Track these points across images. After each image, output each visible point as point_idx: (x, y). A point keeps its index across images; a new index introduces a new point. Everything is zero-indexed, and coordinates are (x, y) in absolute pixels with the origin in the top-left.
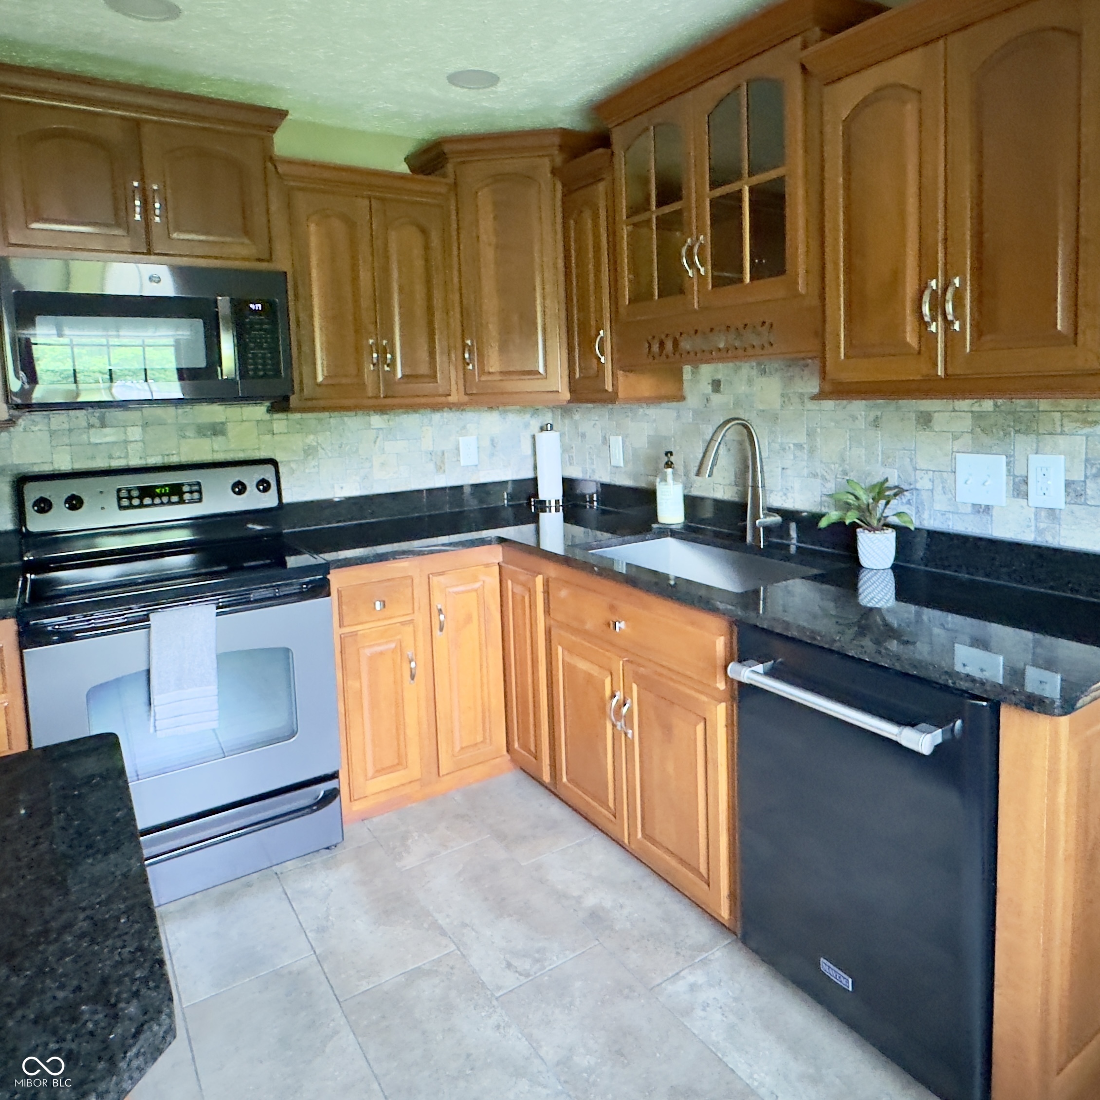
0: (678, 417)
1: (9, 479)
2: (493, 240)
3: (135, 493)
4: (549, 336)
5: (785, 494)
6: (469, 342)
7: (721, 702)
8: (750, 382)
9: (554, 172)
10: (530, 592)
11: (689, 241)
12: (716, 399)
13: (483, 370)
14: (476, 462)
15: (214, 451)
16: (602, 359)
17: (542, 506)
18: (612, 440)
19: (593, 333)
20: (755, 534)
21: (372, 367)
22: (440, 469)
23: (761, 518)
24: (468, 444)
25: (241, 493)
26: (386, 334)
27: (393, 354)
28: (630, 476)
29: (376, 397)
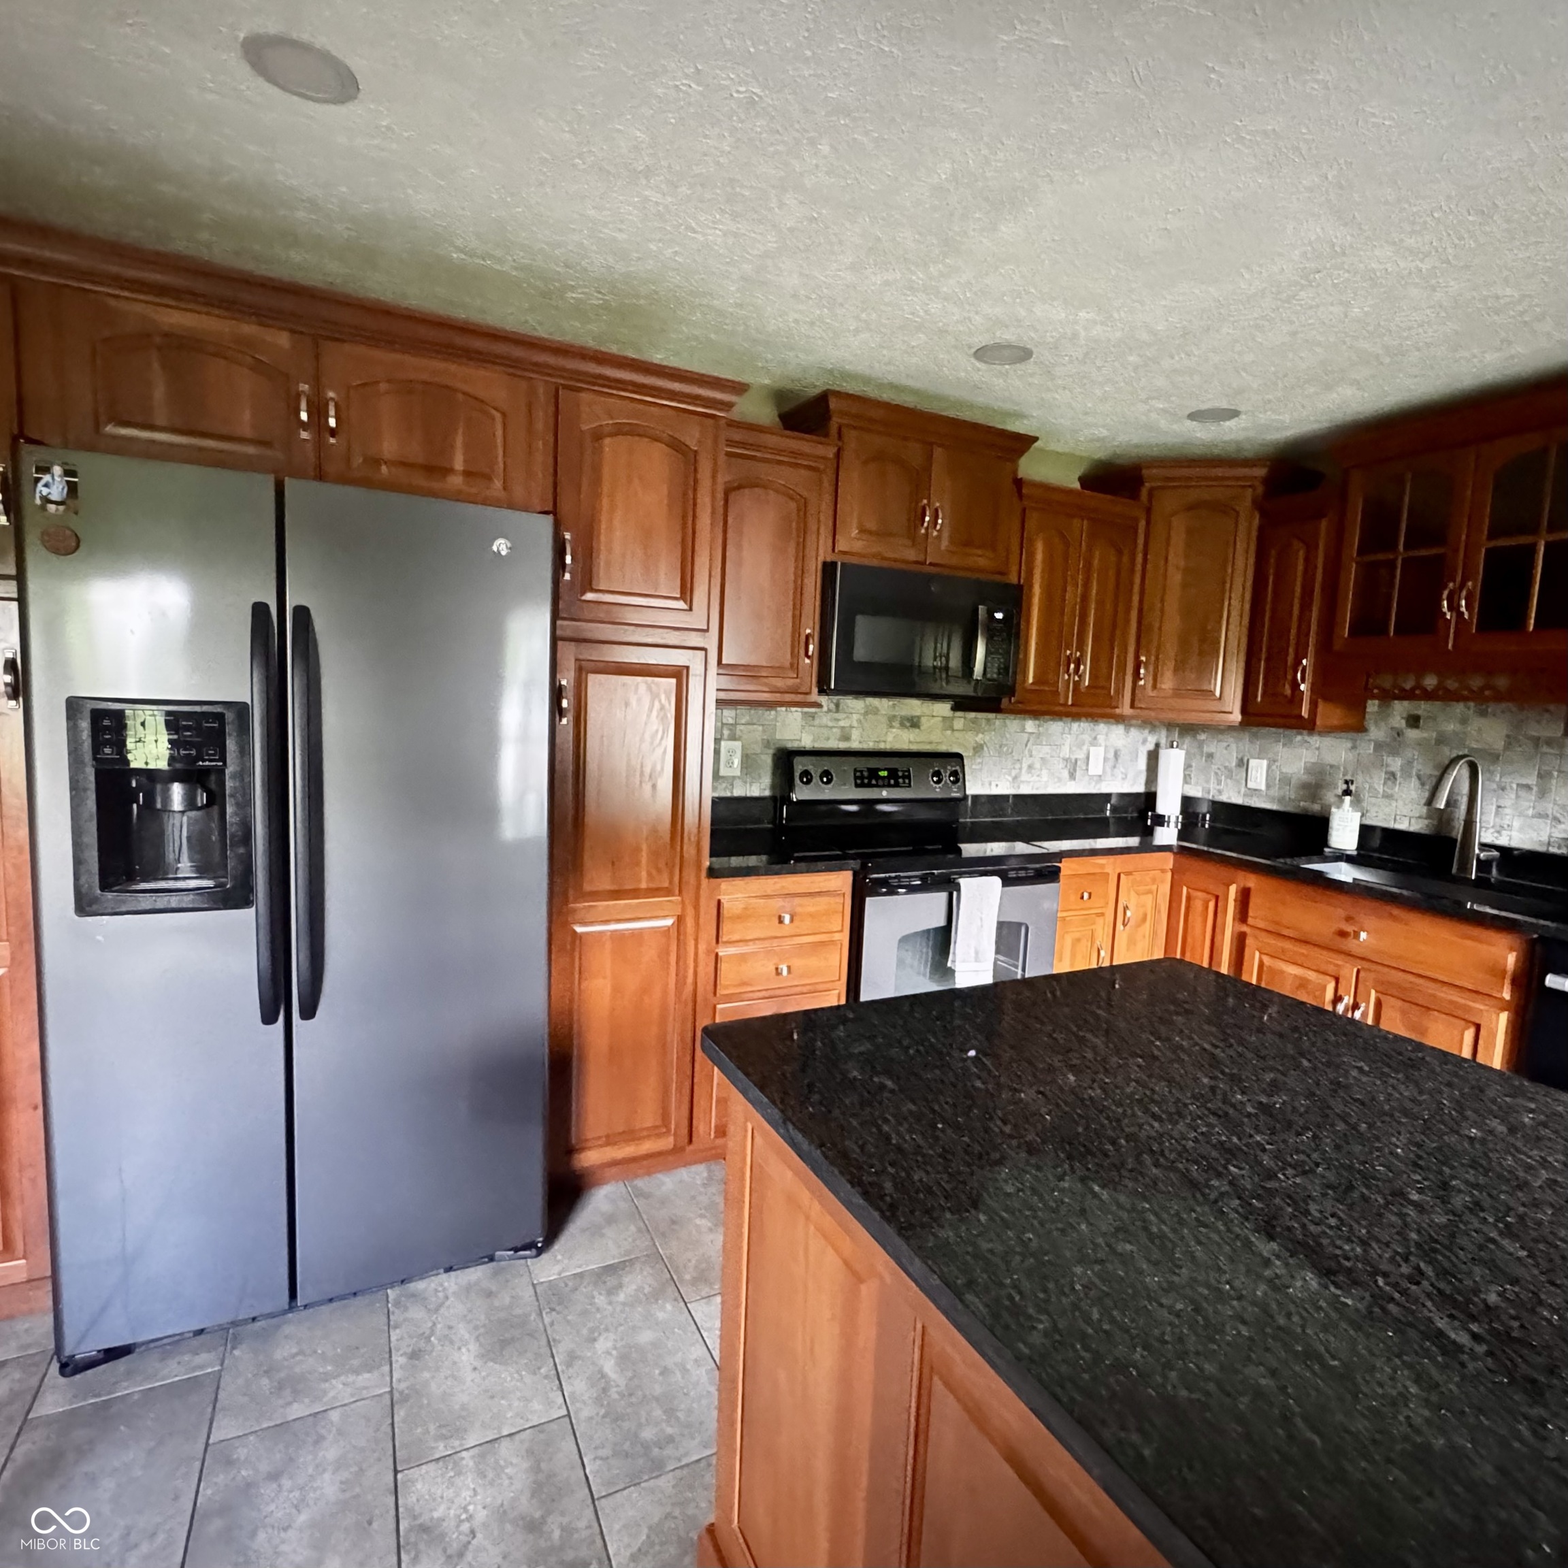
0: (1354, 747)
1: (771, 752)
2: (1182, 564)
3: (866, 774)
4: (1228, 659)
5: (1498, 832)
6: (1143, 658)
7: (1503, 1010)
8: (1464, 721)
9: (1254, 502)
10: (1217, 898)
11: (1451, 585)
12: (1412, 734)
13: (1154, 687)
14: (1100, 773)
15: (910, 742)
16: (1303, 687)
17: (1160, 820)
18: (1253, 763)
19: (1290, 659)
20: (1465, 866)
21: (1066, 677)
22: (1072, 776)
23: (1477, 851)
24: (1097, 754)
25: (938, 782)
26: (1081, 647)
27: (1085, 666)
28: (1272, 800)
29: (1065, 705)
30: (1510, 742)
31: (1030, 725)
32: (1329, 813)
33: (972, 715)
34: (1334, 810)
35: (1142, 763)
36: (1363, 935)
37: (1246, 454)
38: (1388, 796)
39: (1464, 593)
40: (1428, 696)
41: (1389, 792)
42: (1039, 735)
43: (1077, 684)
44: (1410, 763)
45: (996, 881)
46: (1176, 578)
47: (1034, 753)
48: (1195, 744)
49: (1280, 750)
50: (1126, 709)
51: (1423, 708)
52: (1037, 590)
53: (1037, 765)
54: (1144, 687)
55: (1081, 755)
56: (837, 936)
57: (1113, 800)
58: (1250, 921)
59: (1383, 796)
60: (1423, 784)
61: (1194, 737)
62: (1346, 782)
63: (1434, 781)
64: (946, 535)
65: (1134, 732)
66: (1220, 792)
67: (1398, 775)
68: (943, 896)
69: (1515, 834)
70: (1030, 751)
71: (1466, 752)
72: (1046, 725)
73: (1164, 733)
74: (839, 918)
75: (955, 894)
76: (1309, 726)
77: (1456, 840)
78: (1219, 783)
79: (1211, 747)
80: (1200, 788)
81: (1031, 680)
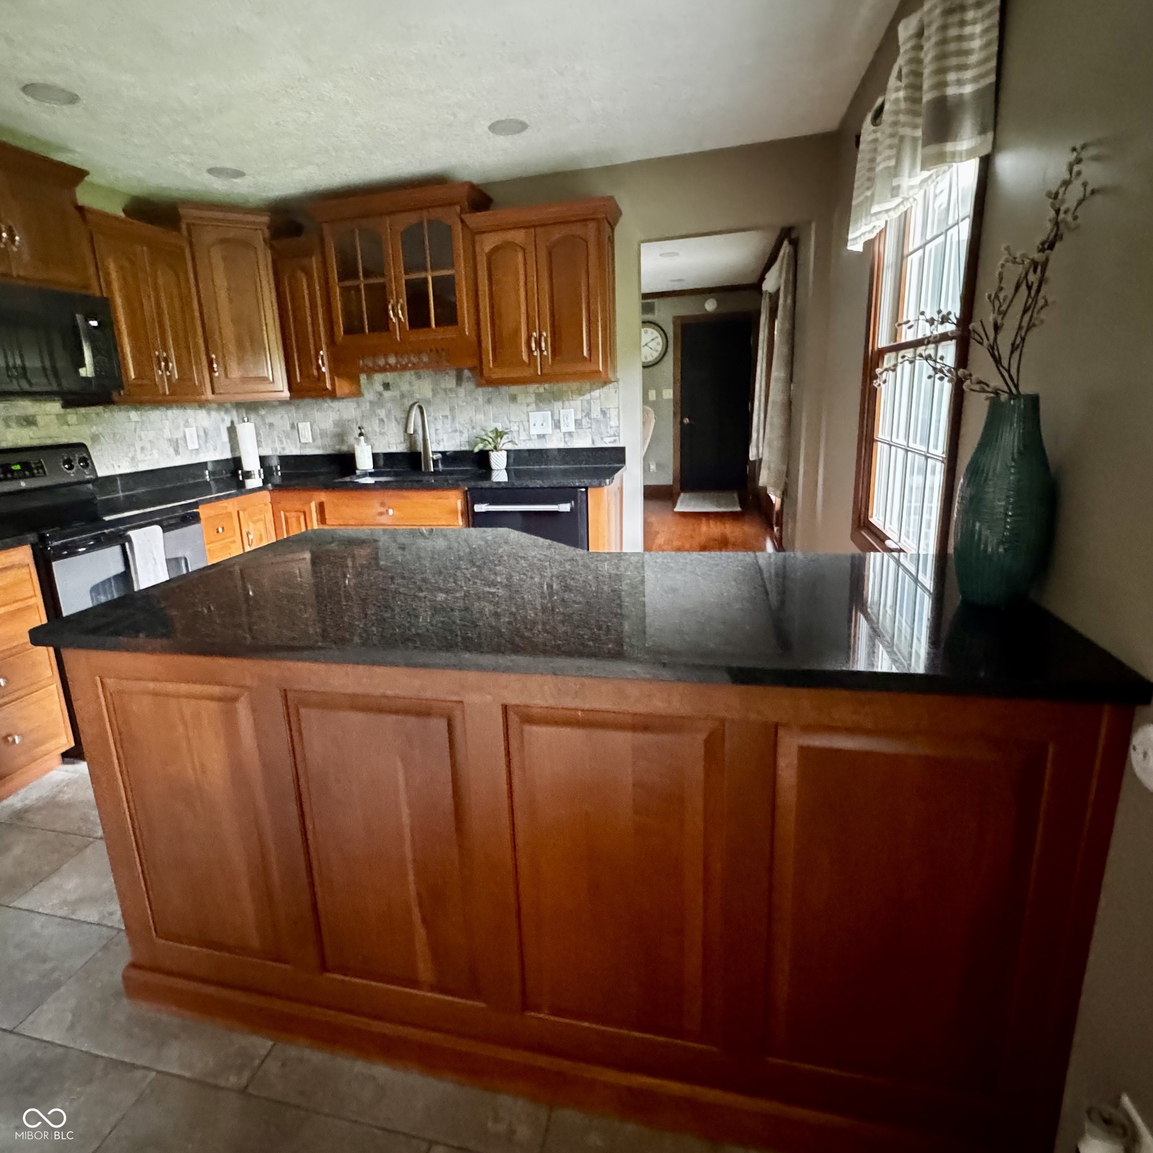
0: (358, 406)
4: (272, 353)
5: (438, 444)
6: (213, 356)
8: (411, 382)
9: (265, 241)
10: (305, 513)
11: (392, 301)
12: (387, 394)
13: (226, 376)
14: (197, 447)
15: (31, 438)
16: (324, 369)
17: (248, 475)
18: (301, 425)
19: (313, 352)
20: (427, 466)
21: (160, 372)
22: (177, 452)
23: (431, 456)
24: (191, 433)
25: (71, 468)
26: (166, 349)
27: (172, 362)
28: (319, 448)
29: (164, 394)
30: (435, 392)
31: (134, 415)
32: (354, 449)
33: (83, 410)
34: (356, 446)
35: (225, 437)
36: (391, 512)
37: (250, 205)
38: (382, 434)
39: (399, 307)
40: (393, 369)
41: (383, 431)
42: (143, 422)
43: (169, 378)
44: (390, 411)
45: (157, 529)
46: (223, 295)
47: (143, 436)
48: (259, 419)
49: (317, 415)
50: (209, 395)
51: (389, 377)
52: (119, 301)
53: (148, 446)
54: (218, 377)
55: (179, 435)
56: (31, 602)
57: (210, 467)
58: (328, 522)
59: (380, 434)
60: (399, 423)
61: (257, 414)
62: (360, 428)
63: (405, 421)
64: (26, 250)
65: (214, 414)
66: (283, 449)
67: (385, 420)
68: (117, 549)
69: (446, 443)
70: (140, 437)
71: (416, 401)
72: (146, 414)
73: (234, 413)
74: (28, 585)
75: (127, 545)
76: (332, 395)
77: (420, 453)
78: (282, 443)
79: (270, 419)
80: (269, 449)
81: (133, 377)
